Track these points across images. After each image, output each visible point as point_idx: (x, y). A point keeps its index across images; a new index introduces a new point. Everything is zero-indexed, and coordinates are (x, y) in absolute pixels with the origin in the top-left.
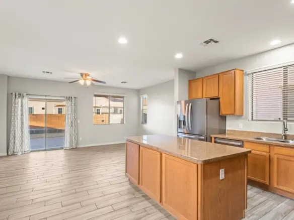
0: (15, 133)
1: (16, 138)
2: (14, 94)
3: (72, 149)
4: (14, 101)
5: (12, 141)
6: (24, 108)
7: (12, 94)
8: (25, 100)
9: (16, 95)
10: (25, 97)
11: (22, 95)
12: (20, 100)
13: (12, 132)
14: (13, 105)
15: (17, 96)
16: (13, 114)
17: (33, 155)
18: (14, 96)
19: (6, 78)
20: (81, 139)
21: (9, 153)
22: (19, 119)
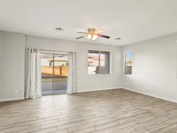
0: (31, 81)
1: (31, 85)
2: (30, 49)
3: (73, 94)
4: (30, 55)
5: (29, 87)
6: (38, 61)
7: (29, 49)
8: (39, 54)
9: (31, 50)
10: (38, 52)
11: (36, 50)
12: (34, 54)
13: (29, 80)
14: (30, 58)
15: (33, 51)
16: (29, 65)
17: (44, 99)
18: (30, 51)
19: (25, 36)
20: (79, 86)
21: (27, 98)
22: (34, 69)
